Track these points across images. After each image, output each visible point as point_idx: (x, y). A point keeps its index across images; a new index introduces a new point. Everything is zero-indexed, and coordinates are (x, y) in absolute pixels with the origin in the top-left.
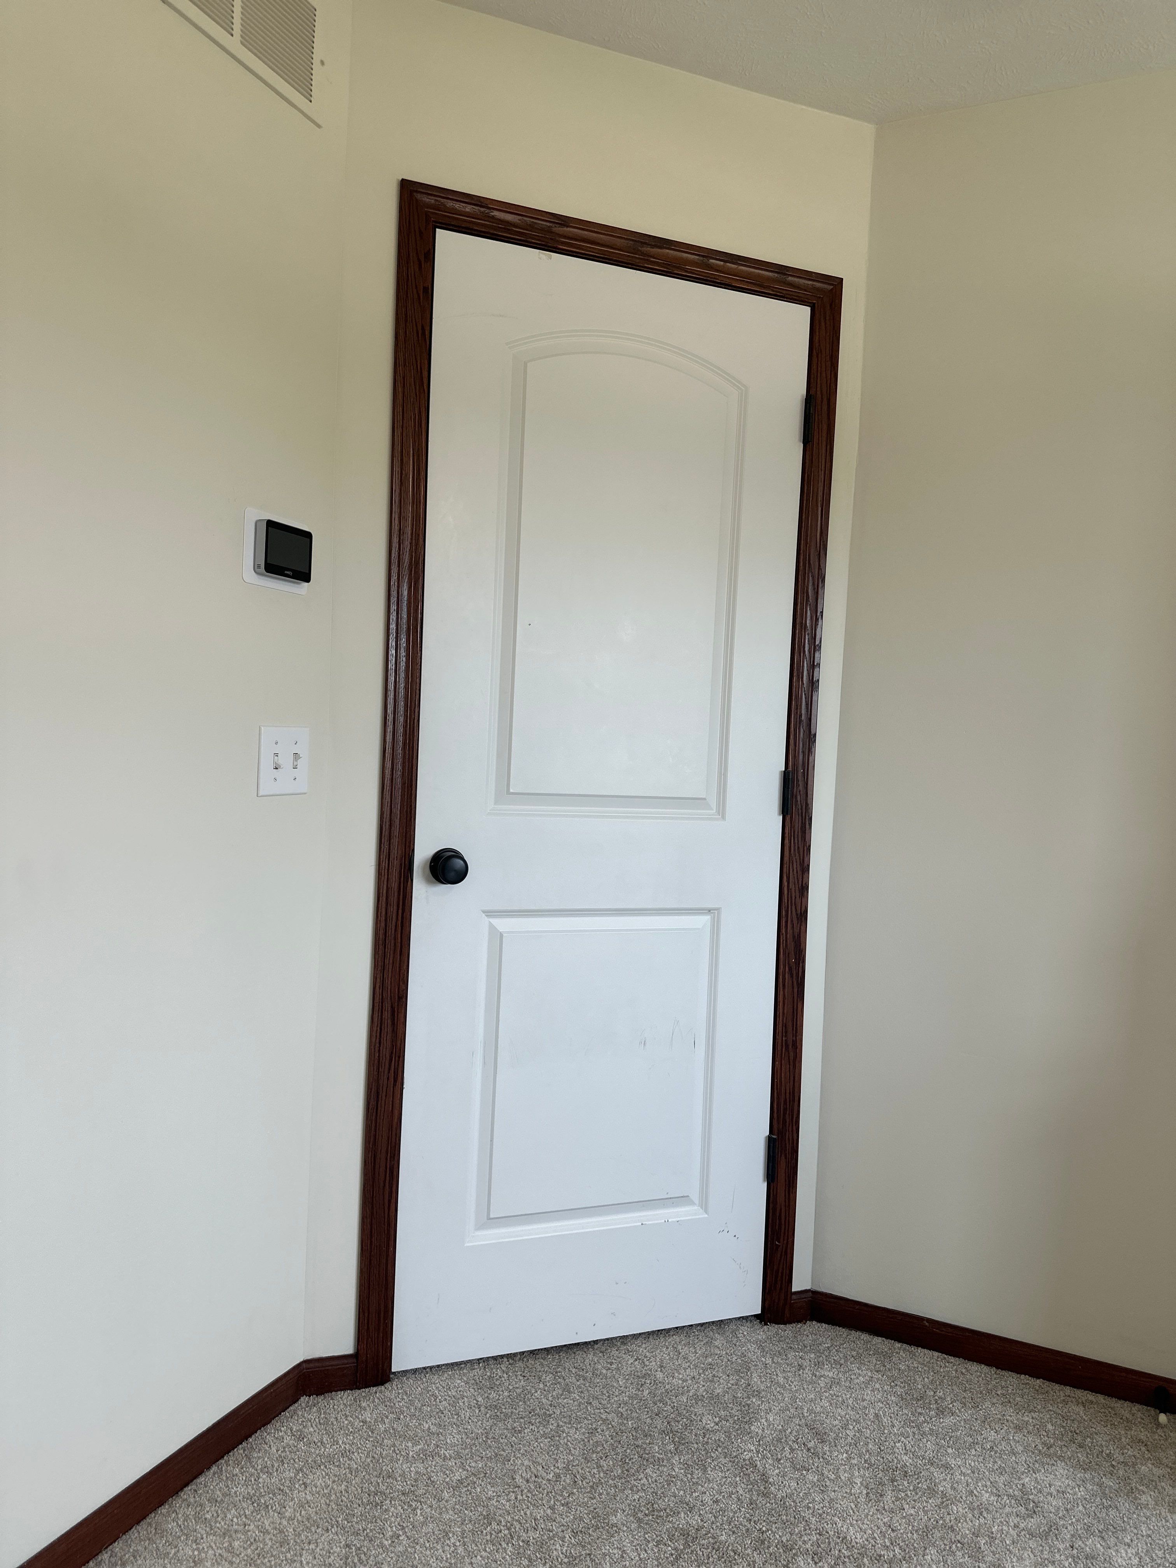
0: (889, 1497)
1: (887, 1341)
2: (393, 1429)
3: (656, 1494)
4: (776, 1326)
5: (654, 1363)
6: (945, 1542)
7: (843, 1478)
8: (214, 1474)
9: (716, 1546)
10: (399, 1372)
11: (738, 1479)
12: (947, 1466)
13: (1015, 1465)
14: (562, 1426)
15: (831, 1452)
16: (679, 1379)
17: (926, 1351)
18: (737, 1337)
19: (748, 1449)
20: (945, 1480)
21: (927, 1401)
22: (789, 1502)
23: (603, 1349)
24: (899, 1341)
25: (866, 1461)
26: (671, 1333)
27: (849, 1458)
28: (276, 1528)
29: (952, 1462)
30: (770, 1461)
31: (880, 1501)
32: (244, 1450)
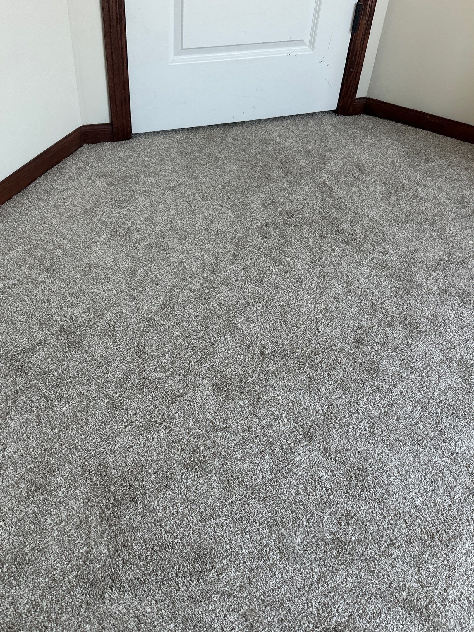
0: (393, 198)
1: (404, 126)
2: (136, 162)
3: (275, 195)
4: (344, 117)
5: (275, 134)
6: (418, 218)
7: (370, 190)
8: (43, 179)
9: (304, 218)
10: (136, 134)
11: (316, 189)
12: (425, 186)
13: (461, 186)
14: (226, 164)
15: (366, 178)
16: (289, 142)
17: (424, 131)
18: (322, 122)
19: (323, 176)
20: (423, 192)
21: (421, 155)
22: (341, 200)
23: (248, 126)
24: (411, 126)
25: (384, 183)
26: (286, 119)
27: (375, 181)
28: (81, 205)
29: (429, 184)
30: (334, 182)
31: (388, 200)
32: (58, 169)
